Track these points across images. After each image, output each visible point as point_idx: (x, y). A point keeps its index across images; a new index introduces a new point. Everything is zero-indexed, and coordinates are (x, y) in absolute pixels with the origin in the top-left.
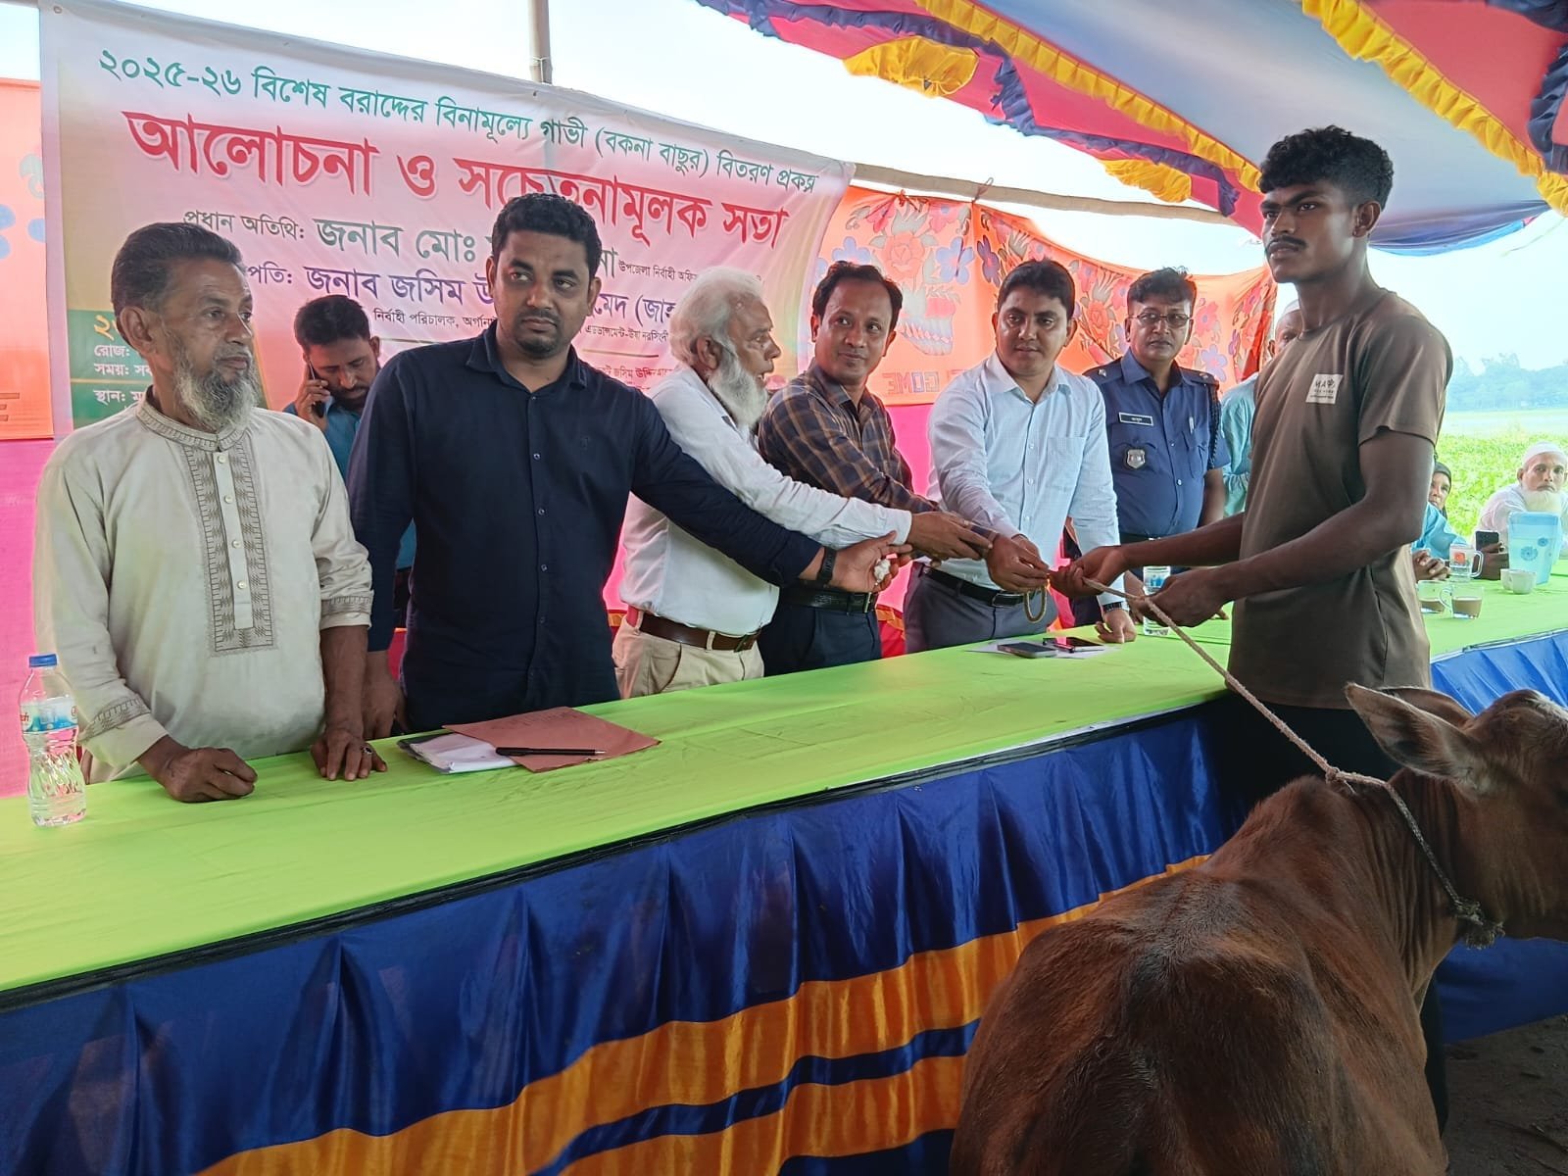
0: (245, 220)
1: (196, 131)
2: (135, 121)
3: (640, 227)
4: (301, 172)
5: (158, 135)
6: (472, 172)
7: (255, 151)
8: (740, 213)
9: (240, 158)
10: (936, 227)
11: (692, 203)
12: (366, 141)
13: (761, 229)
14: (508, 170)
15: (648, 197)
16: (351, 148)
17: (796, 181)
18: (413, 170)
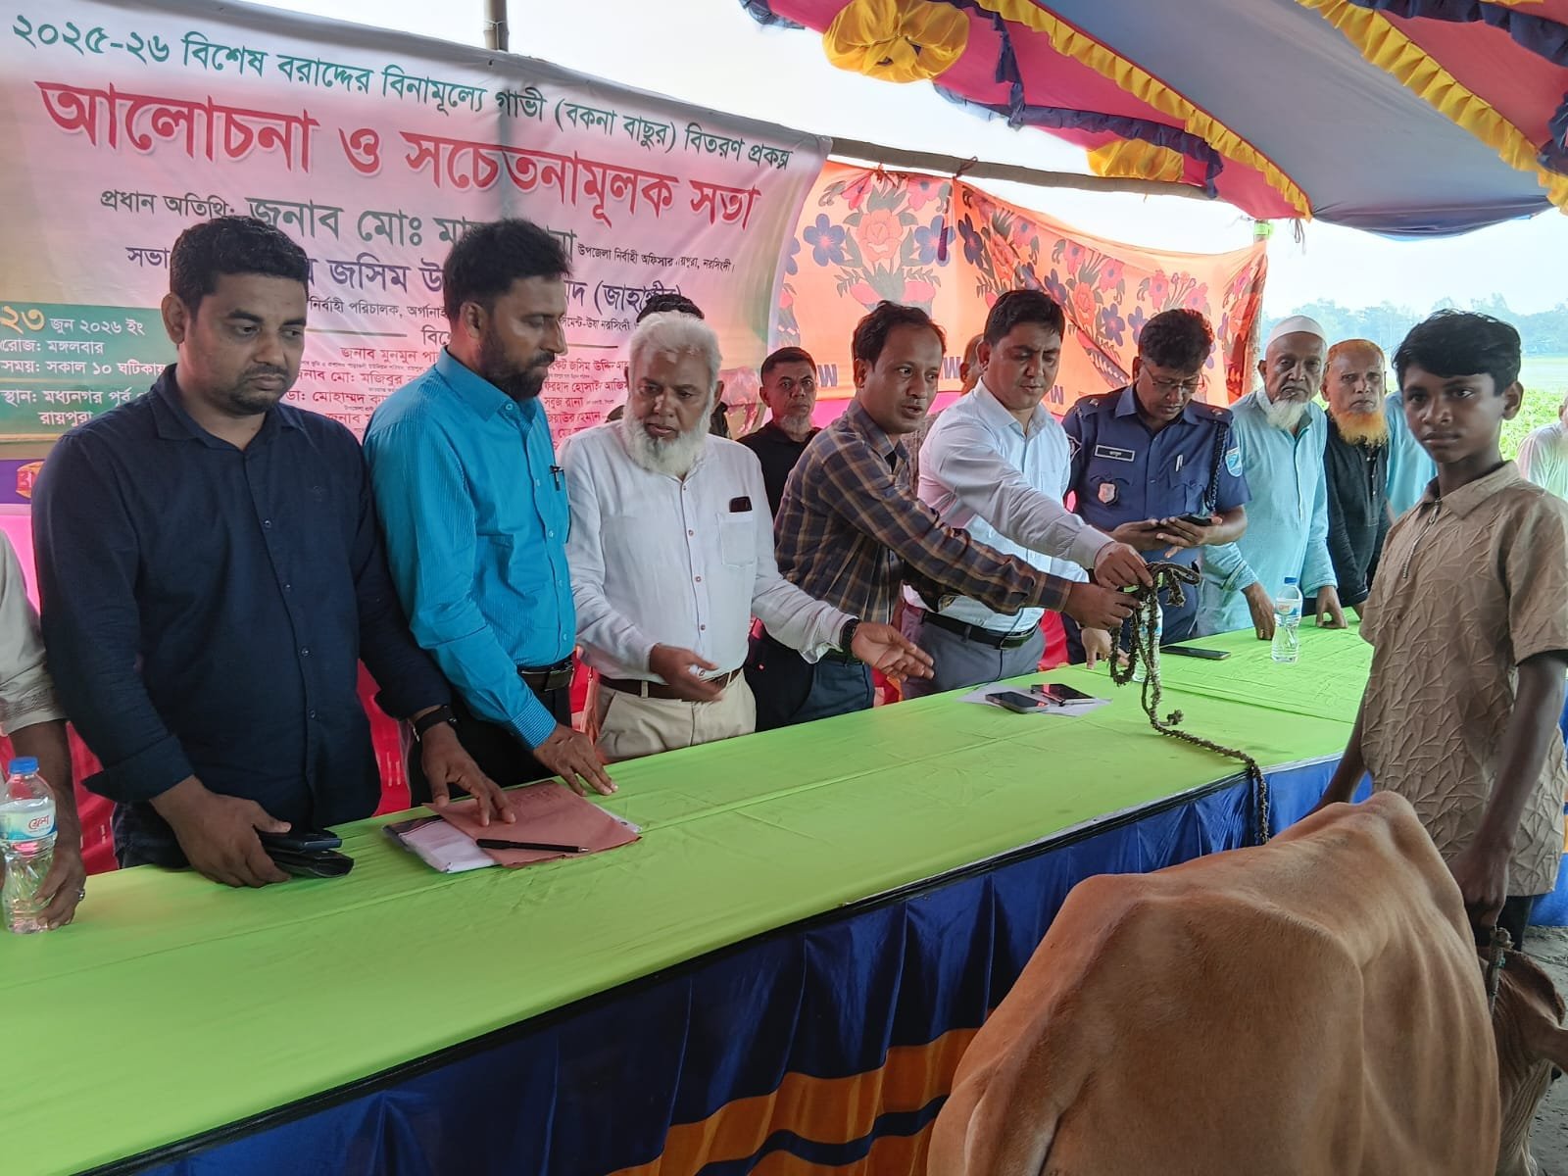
0: (168, 200)
1: (118, 102)
2: (49, 92)
3: (601, 206)
4: (234, 145)
5: (74, 107)
6: (420, 147)
7: (183, 123)
8: (708, 192)
9: (166, 131)
10: (915, 203)
11: (658, 180)
12: (305, 112)
13: (731, 209)
14: (459, 145)
15: (611, 173)
16: (289, 120)
17: (769, 157)
18: (356, 144)
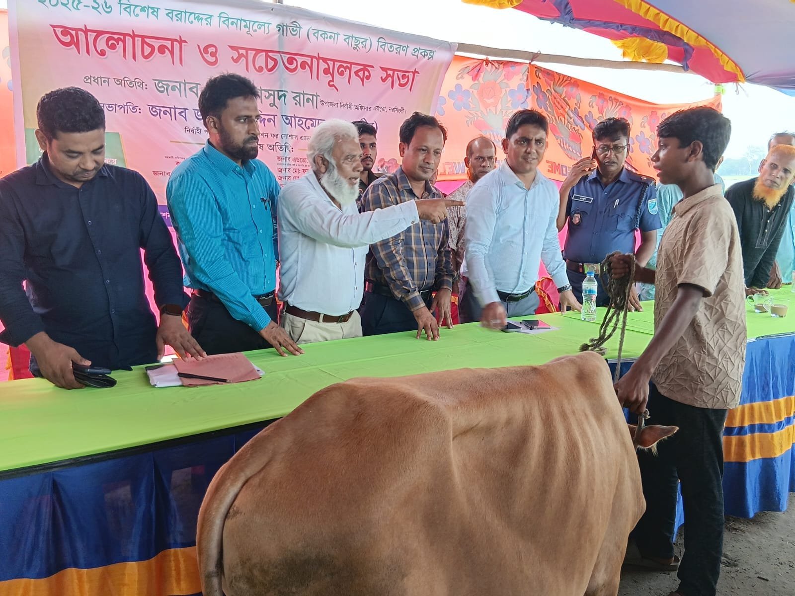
0: (116, 80)
1: (89, 33)
2: (57, 29)
3: (333, 81)
4: (146, 54)
5: (69, 36)
6: (238, 53)
7: (121, 43)
8: (390, 72)
9: (113, 47)
10: (508, 77)
11: (363, 67)
12: (180, 37)
13: (403, 82)
14: (258, 51)
16: (172, 41)
17: (423, 54)
18: (206, 52)
